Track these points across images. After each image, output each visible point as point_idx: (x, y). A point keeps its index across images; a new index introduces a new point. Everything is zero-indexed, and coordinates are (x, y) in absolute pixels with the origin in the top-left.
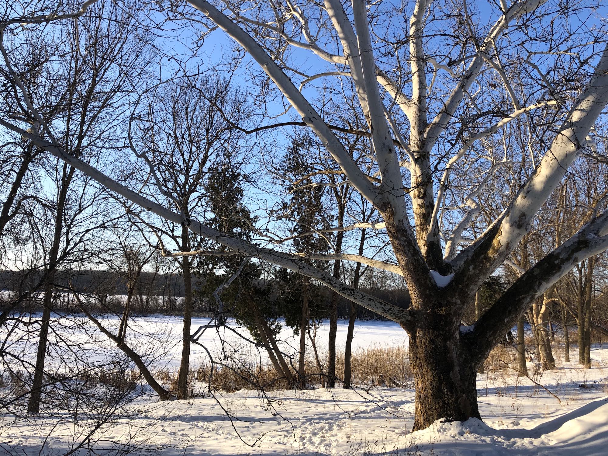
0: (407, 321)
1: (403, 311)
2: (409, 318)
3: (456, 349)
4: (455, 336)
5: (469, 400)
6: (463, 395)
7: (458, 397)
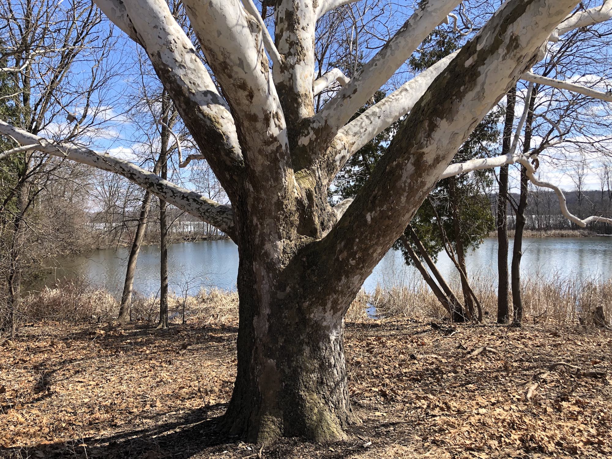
1: (224, 212)
3: (271, 275)
4: (263, 251)
5: (279, 370)
6: (267, 361)
7: (256, 363)
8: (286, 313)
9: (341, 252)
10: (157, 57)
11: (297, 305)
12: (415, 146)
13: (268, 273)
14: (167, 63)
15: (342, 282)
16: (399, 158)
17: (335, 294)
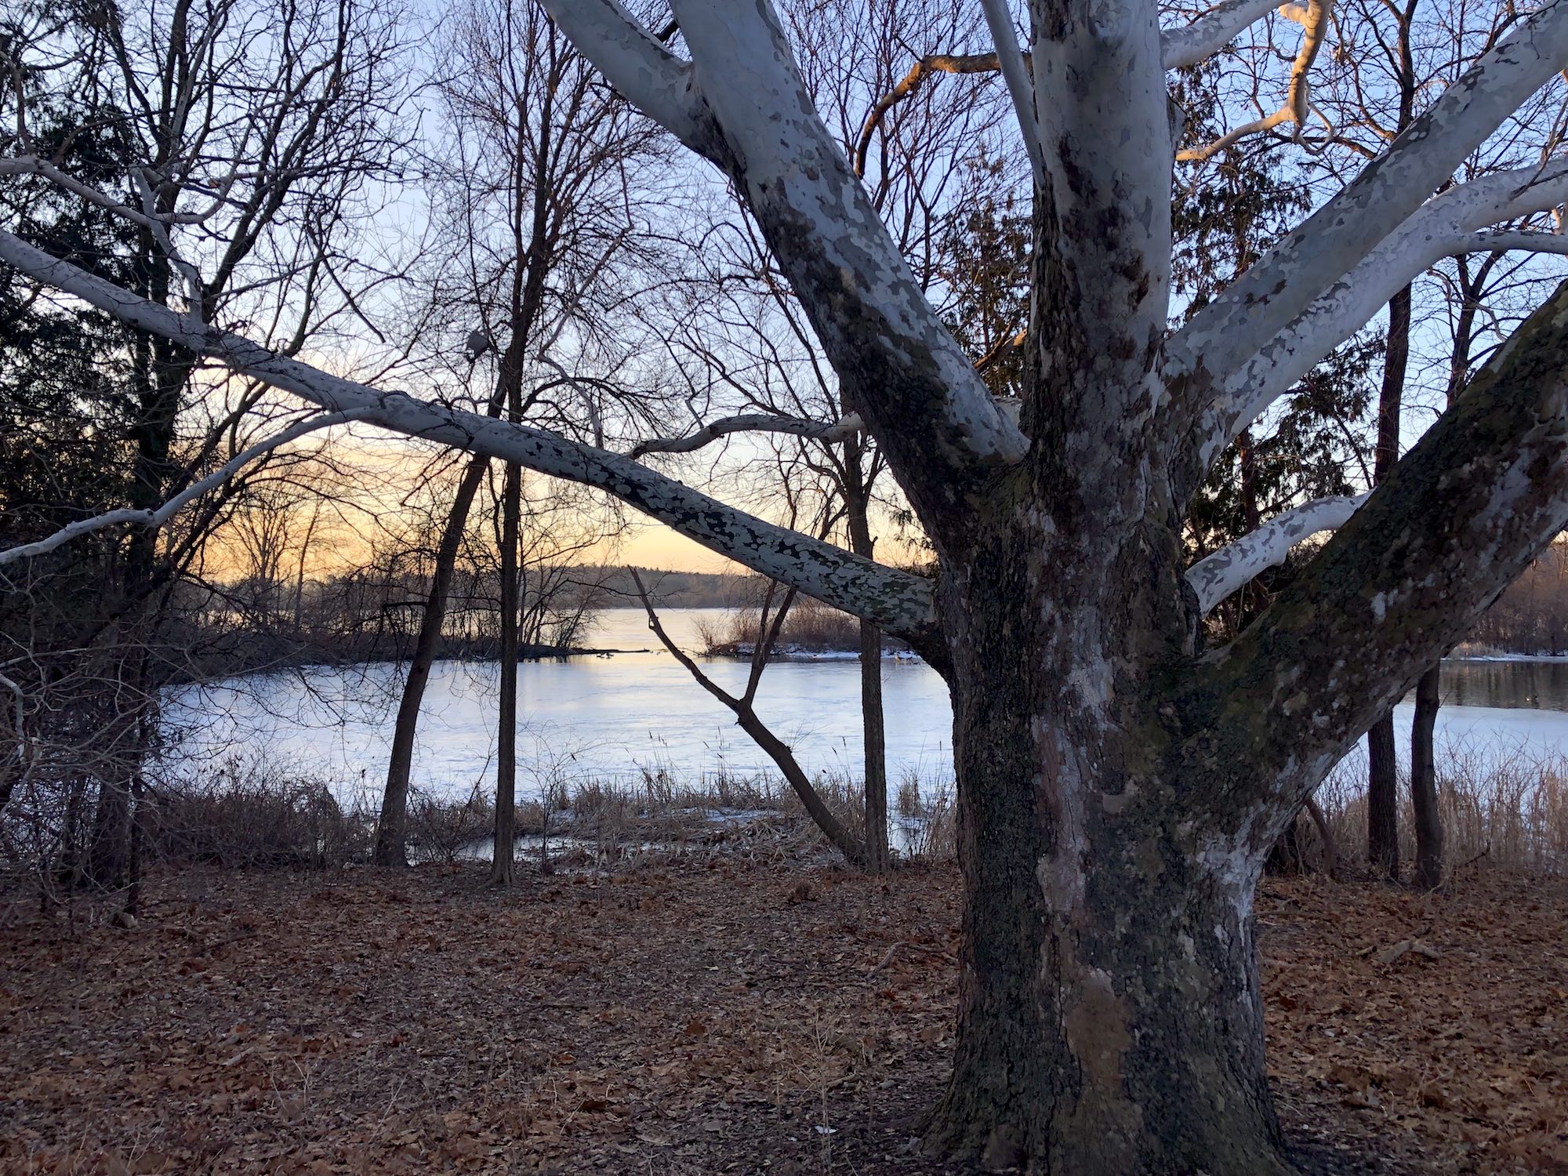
0: (921, 626)
1: (904, 586)
2: (930, 618)
3: (1083, 750)
4: (1064, 689)
5: (1123, 997)
6: (1087, 975)
7: (1058, 979)
8: (1130, 850)
9: (1289, 692)
10: (776, 196)
11: (1159, 829)
12: (1537, 425)
13: (1076, 745)
14: (801, 209)
15: (1287, 772)
16: (1480, 455)
17: (1264, 802)
